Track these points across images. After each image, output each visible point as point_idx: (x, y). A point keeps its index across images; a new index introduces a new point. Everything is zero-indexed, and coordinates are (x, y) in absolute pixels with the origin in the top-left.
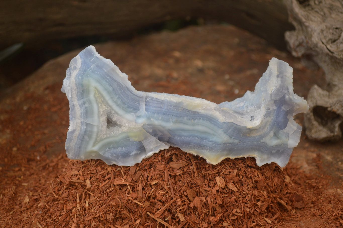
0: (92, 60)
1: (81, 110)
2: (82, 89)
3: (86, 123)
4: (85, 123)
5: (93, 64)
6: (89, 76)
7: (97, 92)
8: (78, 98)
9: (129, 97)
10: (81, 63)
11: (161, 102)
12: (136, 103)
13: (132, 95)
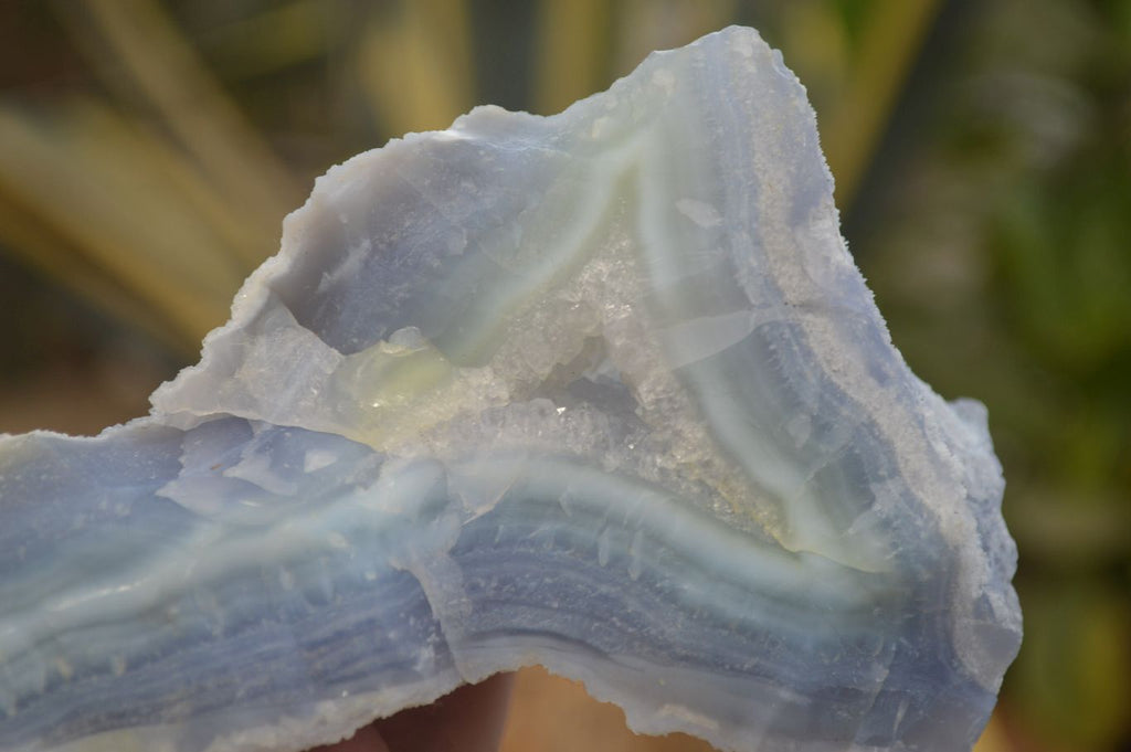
0: (900, 715)
1: (823, 374)
2: (877, 507)
3: (751, 307)
4: (753, 301)
5: (883, 693)
6: (877, 610)
7: (776, 533)
8: (876, 438)
9: (556, 605)
10: (960, 653)
11: (332, 682)
12: (498, 589)
13: (545, 624)
